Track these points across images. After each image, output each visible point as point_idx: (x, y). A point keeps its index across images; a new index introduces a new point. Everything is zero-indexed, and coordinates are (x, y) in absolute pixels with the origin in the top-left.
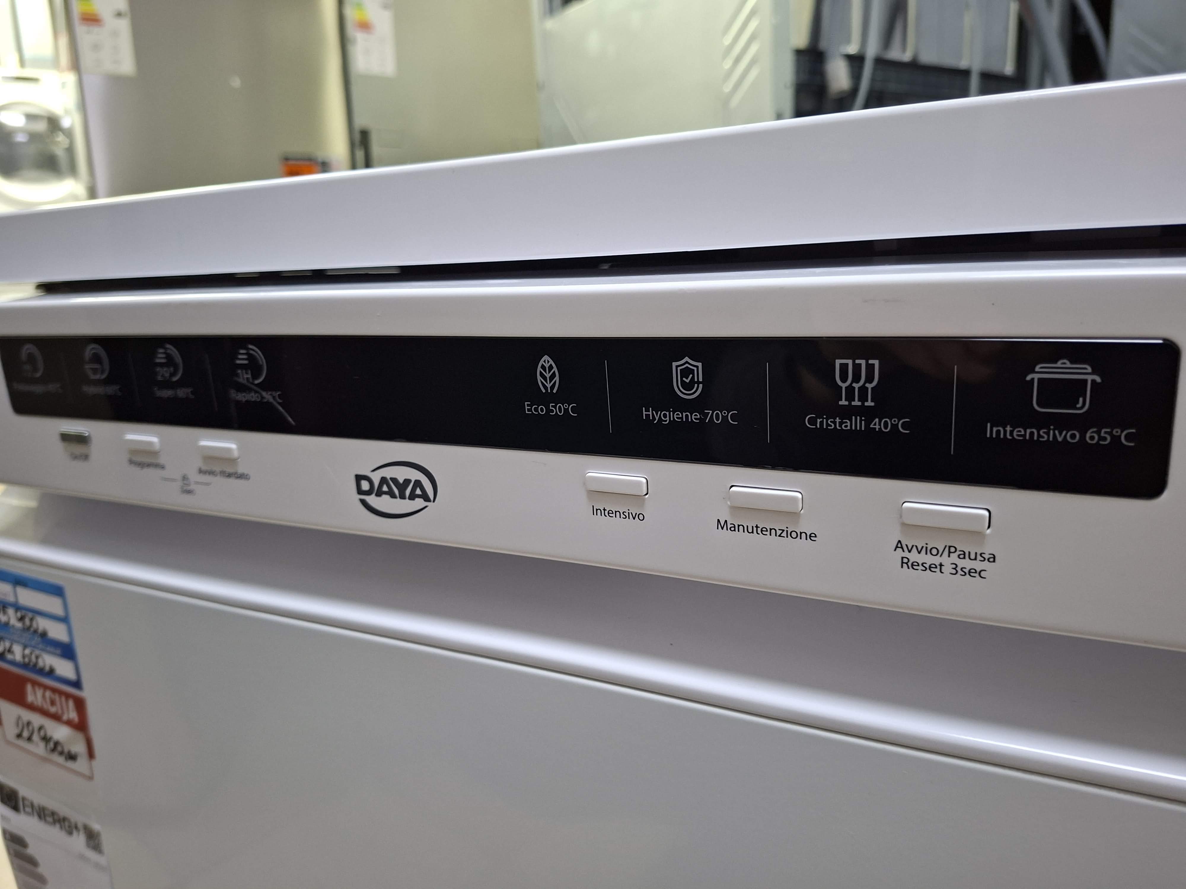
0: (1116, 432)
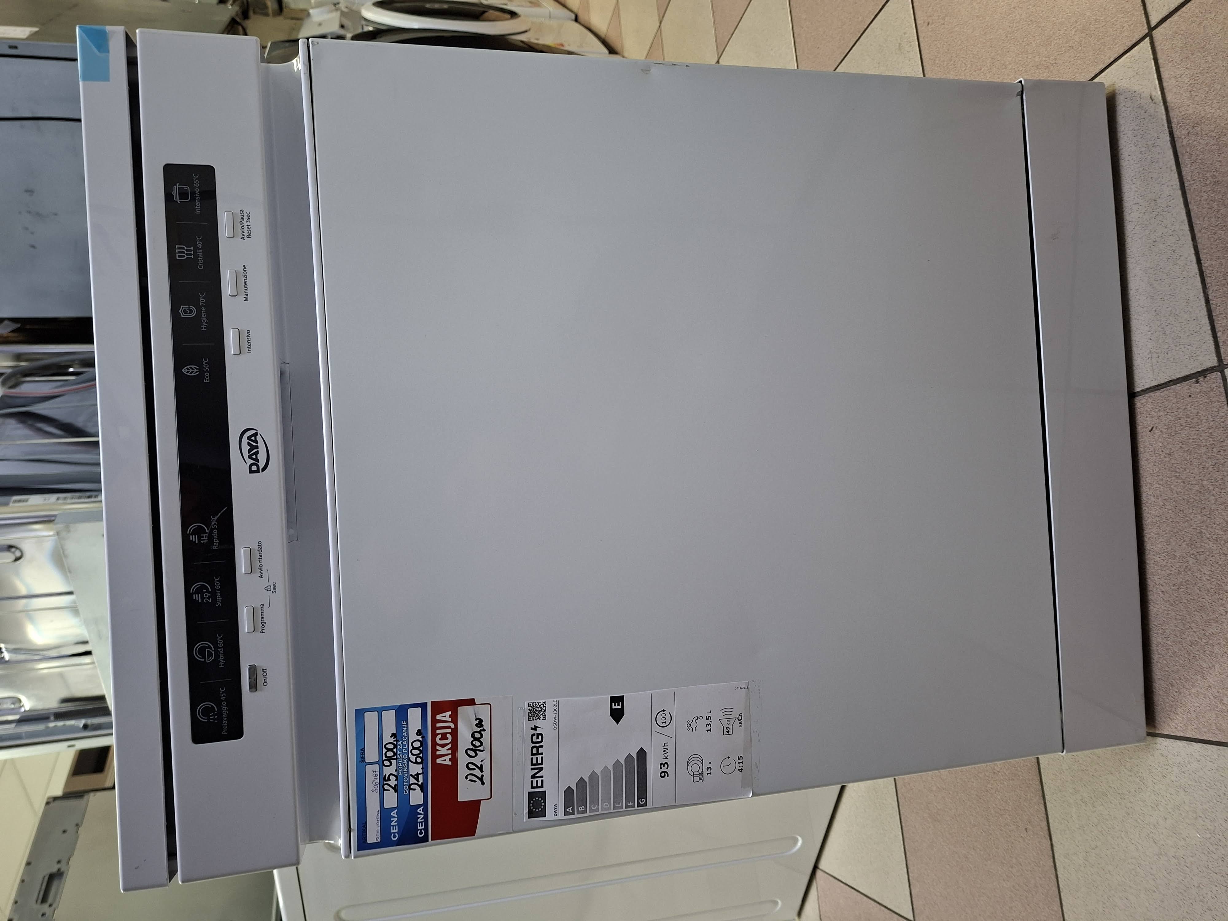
0: (194, 179)
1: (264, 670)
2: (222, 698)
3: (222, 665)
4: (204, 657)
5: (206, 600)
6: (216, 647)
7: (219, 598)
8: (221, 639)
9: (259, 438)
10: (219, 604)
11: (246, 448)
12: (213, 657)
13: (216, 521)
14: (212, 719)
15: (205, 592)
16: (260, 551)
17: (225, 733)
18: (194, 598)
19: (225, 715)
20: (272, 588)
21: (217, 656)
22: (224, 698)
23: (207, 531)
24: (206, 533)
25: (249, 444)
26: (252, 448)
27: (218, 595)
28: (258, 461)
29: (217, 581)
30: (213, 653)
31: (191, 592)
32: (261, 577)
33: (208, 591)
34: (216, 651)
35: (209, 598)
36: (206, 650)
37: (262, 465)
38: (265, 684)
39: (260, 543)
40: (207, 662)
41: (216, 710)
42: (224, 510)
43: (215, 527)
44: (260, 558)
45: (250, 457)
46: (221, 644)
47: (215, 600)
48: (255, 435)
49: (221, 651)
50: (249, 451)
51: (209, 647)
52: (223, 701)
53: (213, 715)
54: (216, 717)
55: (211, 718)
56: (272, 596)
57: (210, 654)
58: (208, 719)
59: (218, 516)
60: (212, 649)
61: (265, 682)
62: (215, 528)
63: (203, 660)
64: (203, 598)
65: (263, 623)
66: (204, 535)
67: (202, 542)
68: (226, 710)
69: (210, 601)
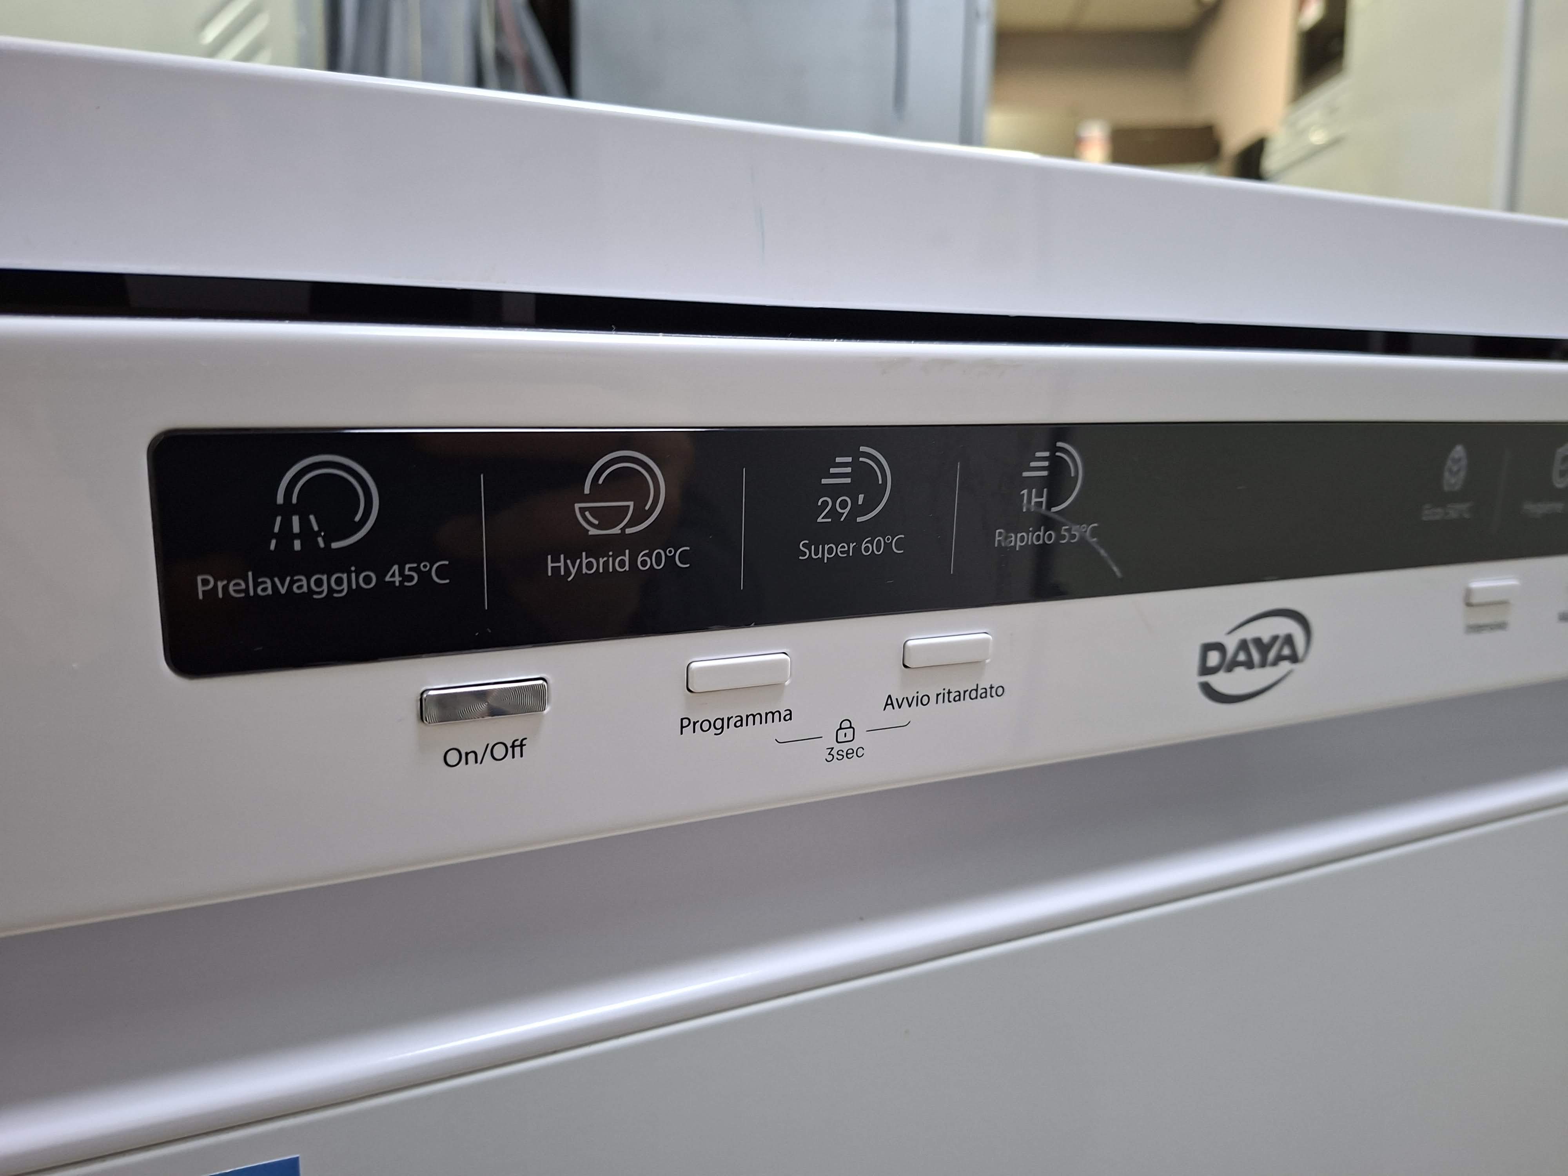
1: (518, 746)
2: (396, 567)
3: (556, 570)
4: (598, 493)
5: (825, 503)
6: (635, 543)
7: (826, 552)
8: (670, 560)
9: (1285, 666)
10: (807, 552)
11: (1266, 630)
12: (593, 531)
13: (1082, 538)
14: (287, 524)
15: (855, 500)
16: (974, 695)
17: (201, 589)
18: (838, 460)
19: (302, 585)
20: (845, 747)
21: (598, 547)
22: (397, 579)
23: (1054, 509)
24: (1049, 507)
25: (1275, 638)
26: (1263, 647)
27: (840, 550)
28: (1229, 670)
29: (888, 546)
30: (617, 530)
31: (862, 449)
32: (889, 702)
33: (858, 511)
34: (616, 544)
35: (833, 513)
36: (631, 504)
37: (1221, 682)
38: (453, 758)
39: (1000, 691)
40: (577, 506)
41: (335, 545)
42: (1115, 569)
43: (1064, 537)
44: (952, 696)
45: (1243, 645)
46: (647, 561)
47: (820, 536)
48: (1294, 658)
49: (620, 563)
50: (1258, 641)
51: (640, 516)
52: (381, 577)
53: (306, 533)
54: (297, 545)
55: (296, 520)
56: (820, 749)
57: (607, 518)
58: (287, 510)
59: (1097, 547)
60: (630, 524)
61: (464, 757)
62: (1061, 537)
63: (587, 491)
64: (835, 491)
65: (719, 724)
66: (1044, 499)
67: (1025, 492)
68: (331, 590)
69: (820, 520)
